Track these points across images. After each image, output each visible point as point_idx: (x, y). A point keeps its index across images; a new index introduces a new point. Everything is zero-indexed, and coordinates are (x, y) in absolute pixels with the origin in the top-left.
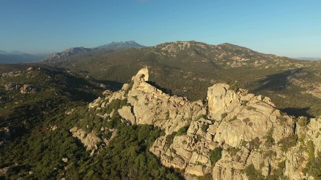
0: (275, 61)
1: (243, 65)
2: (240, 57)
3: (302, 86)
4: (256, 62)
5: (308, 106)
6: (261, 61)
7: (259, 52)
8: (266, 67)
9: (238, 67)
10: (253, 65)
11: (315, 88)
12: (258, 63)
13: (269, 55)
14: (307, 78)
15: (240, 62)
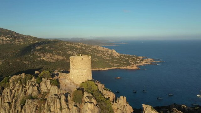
0: (29, 40)
1: (7, 43)
2: (5, 37)
3: (39, 55)
4: (17, 40)
5: (41, 67)
6: (20, 40)
7: (21, 34)
8: (22, 44)
9: (3, 44)
10: (14, 43)
11: (46, 56)
12: (18, 41)
13: (28, 36)
14: (42, 50)
15: (5, 41)
